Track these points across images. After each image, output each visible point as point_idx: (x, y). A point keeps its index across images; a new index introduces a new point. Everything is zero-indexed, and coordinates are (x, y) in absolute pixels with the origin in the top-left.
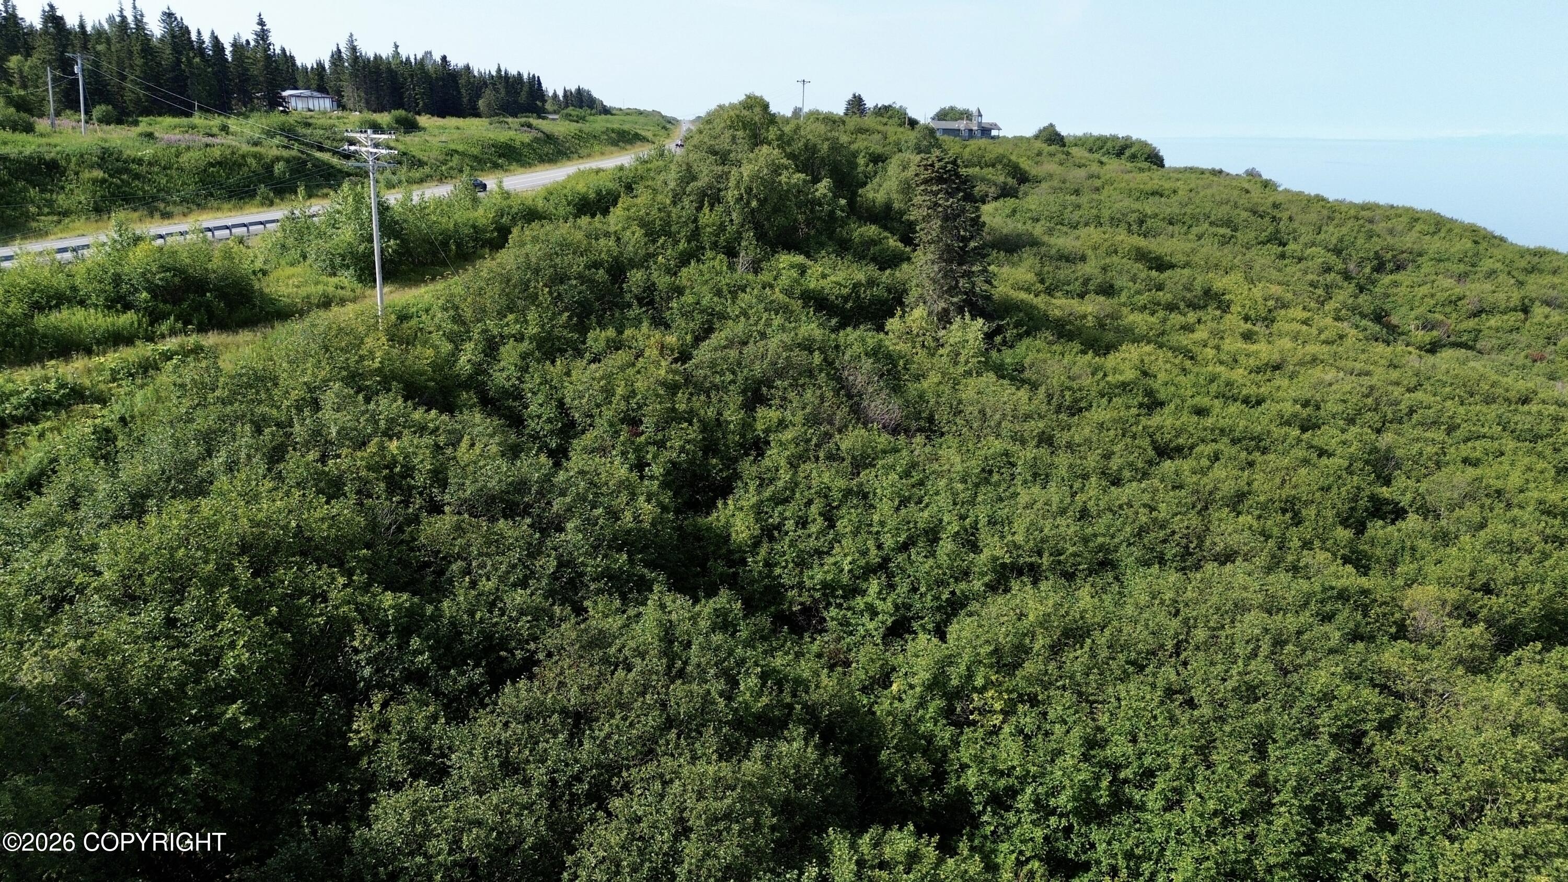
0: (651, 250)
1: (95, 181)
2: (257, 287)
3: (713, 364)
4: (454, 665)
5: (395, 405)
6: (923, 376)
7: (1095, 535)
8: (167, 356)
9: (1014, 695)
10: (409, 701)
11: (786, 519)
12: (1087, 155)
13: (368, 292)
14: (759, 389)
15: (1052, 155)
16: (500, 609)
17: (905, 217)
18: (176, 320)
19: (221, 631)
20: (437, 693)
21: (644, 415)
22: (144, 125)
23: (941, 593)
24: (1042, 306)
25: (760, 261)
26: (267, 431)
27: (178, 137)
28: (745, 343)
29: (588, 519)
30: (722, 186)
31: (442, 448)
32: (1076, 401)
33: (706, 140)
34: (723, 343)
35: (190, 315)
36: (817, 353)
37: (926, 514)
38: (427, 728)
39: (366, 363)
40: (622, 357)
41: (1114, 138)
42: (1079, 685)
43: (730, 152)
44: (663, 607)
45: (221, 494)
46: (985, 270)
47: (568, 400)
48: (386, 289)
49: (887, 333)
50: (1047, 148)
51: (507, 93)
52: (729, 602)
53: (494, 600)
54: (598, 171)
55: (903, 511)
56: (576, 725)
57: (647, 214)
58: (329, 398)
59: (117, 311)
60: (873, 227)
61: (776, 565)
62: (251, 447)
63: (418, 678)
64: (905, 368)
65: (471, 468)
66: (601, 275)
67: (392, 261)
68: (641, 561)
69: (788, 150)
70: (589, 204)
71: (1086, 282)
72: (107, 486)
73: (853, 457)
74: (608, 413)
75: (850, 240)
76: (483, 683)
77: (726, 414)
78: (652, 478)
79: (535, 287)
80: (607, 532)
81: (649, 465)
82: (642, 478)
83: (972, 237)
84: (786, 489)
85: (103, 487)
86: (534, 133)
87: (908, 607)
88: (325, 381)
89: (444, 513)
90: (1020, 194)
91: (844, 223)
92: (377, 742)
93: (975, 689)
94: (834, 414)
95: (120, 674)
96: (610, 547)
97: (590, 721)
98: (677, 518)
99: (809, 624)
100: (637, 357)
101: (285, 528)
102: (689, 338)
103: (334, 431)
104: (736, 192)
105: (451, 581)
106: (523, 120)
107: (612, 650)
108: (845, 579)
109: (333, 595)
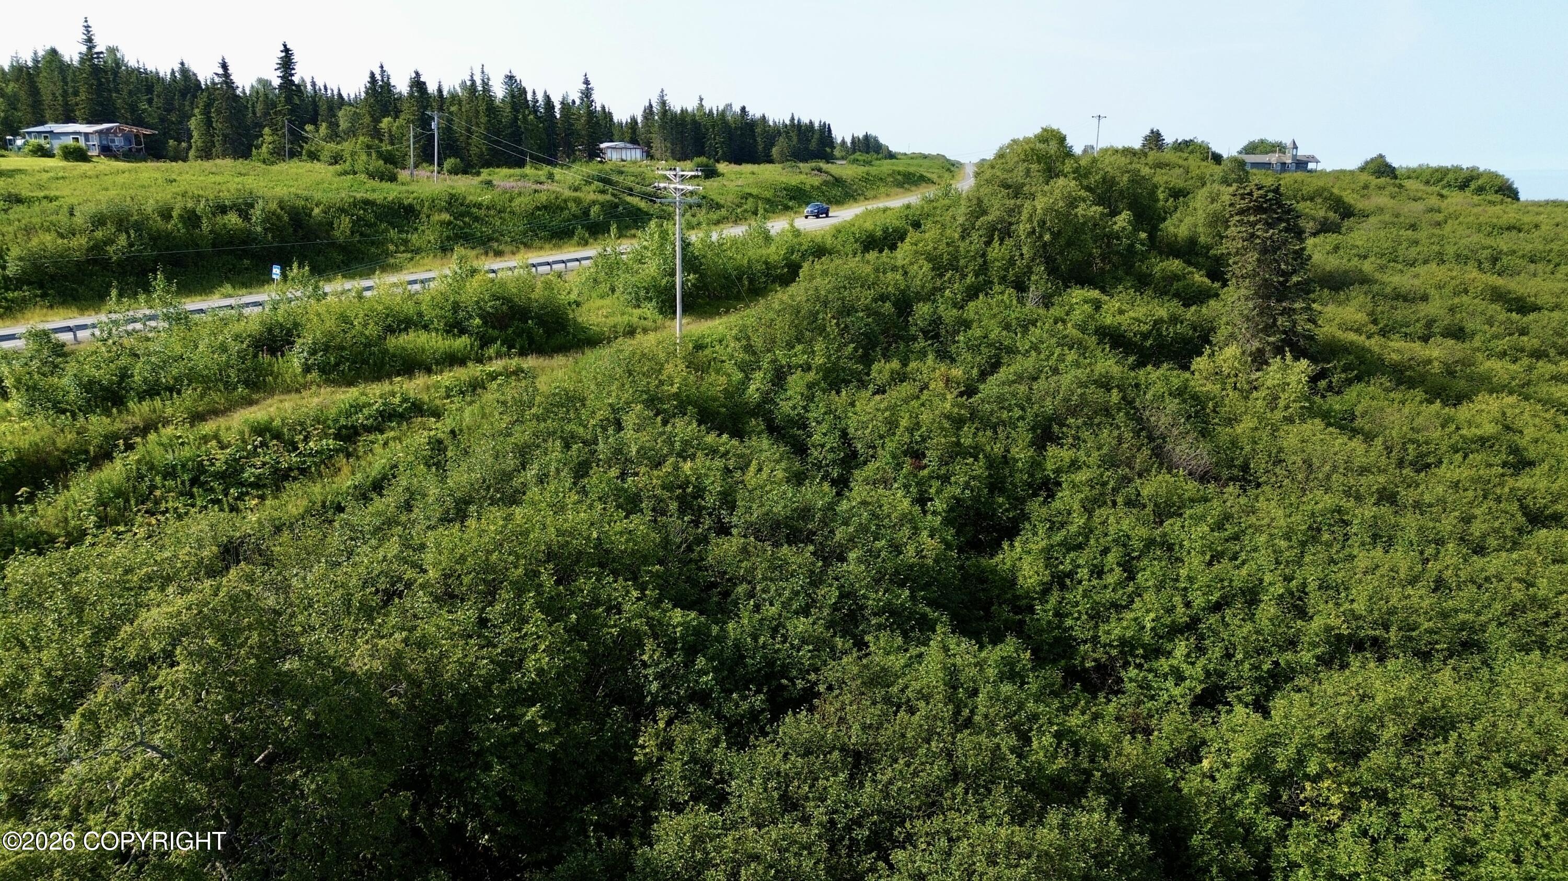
0: (938, 283)
1: (442, 223)
2: (571, 316)
3: (1000, 399)
4: (736, 689)
5: (690, 428)
6: (1235, 420)
7: (1456, 611)
8: (493, 377)
9: (1358, 789)
10: (692, 721)
11: (1079, 566)
12: (1422, 187)
13: (668, 323)
14: (1050, 427)
15: (1381, 188)
16: (783, 635)
17: (1212, 252)
18: (502, 345)
19: (526, 634)
20: (719, 716)
21: (928, 449)
22: (485, 174)
23: (1262, 662)
24: (1376, 349)
25: (1052, 296)
26: (575, 447)
27: (514, 184)
28: (1035, 379)
29: (870, 551)
30: (1013, 220)
31: (731, 471)
32: (1421, 456)
33: (999, 174)
34: (1011, 377)
35: (514, 340)
36: (1115, 391)
37: (1244, 572)
38: (708, 751)
39: (666, 388)
40: (906, 389)
41: (1457, 169)
42: (1440, 785)
43: (1024, 185)
44: (946, 649)
45: (533, 503)
46: (1309, 308)
47: (851, 431)
48: (684, 321)
49: (1193, 373)
50: (1374, 181)
51: (799, 140)
52: (1016, 651)
53: (777, 626)
54: (885, 210)
55: (1216, 567)
56: (856, 765)
57: (935, 249)
58: (630, 420)
59: (454, 335)
60: (1177, 262)
61: (1067, 616)
62: (560, 461)
63: (702, 698)
64: (1214, 411)
65: (758, 492)
66: (888, 308)
67: (691, 295)
68: (923, 598)
69: (1085, 183)
70: (875, 241)
71: (1430, 324)
72: (437, 491)
73: (1155, 505)
74: (891, 445)
75: (1151, 275)
76: (763, 710)
77: (1014, 451)
78: (934, 513)
79: (824, 319)
80: (889, 565)
81: (931, 500)
82: (925, 512)
83: (1294, 272)
84: (1080, 534)
85: (433, 491)
86: (824, 177)
87: (1222, 675)
88: (628, 403)
89: (731, 534)
90: (1343, 230)
91: (1144, 257)
92: (660, 759)
93: (1307, 777)
94: (1134, 456)
95: (436, 667)
96: (891, 580)
97: (870, 761)
98: (959, 557)
99: (1103, 684)
100: (921, 390)
101: (588, 538)
102: (975, 372)
103: (634, 450)
104: (1028, 226)
105: (736, 604)
106: (814, 164)
107: (895, 689)
108: (1147, 637)
109: (626, 607)
